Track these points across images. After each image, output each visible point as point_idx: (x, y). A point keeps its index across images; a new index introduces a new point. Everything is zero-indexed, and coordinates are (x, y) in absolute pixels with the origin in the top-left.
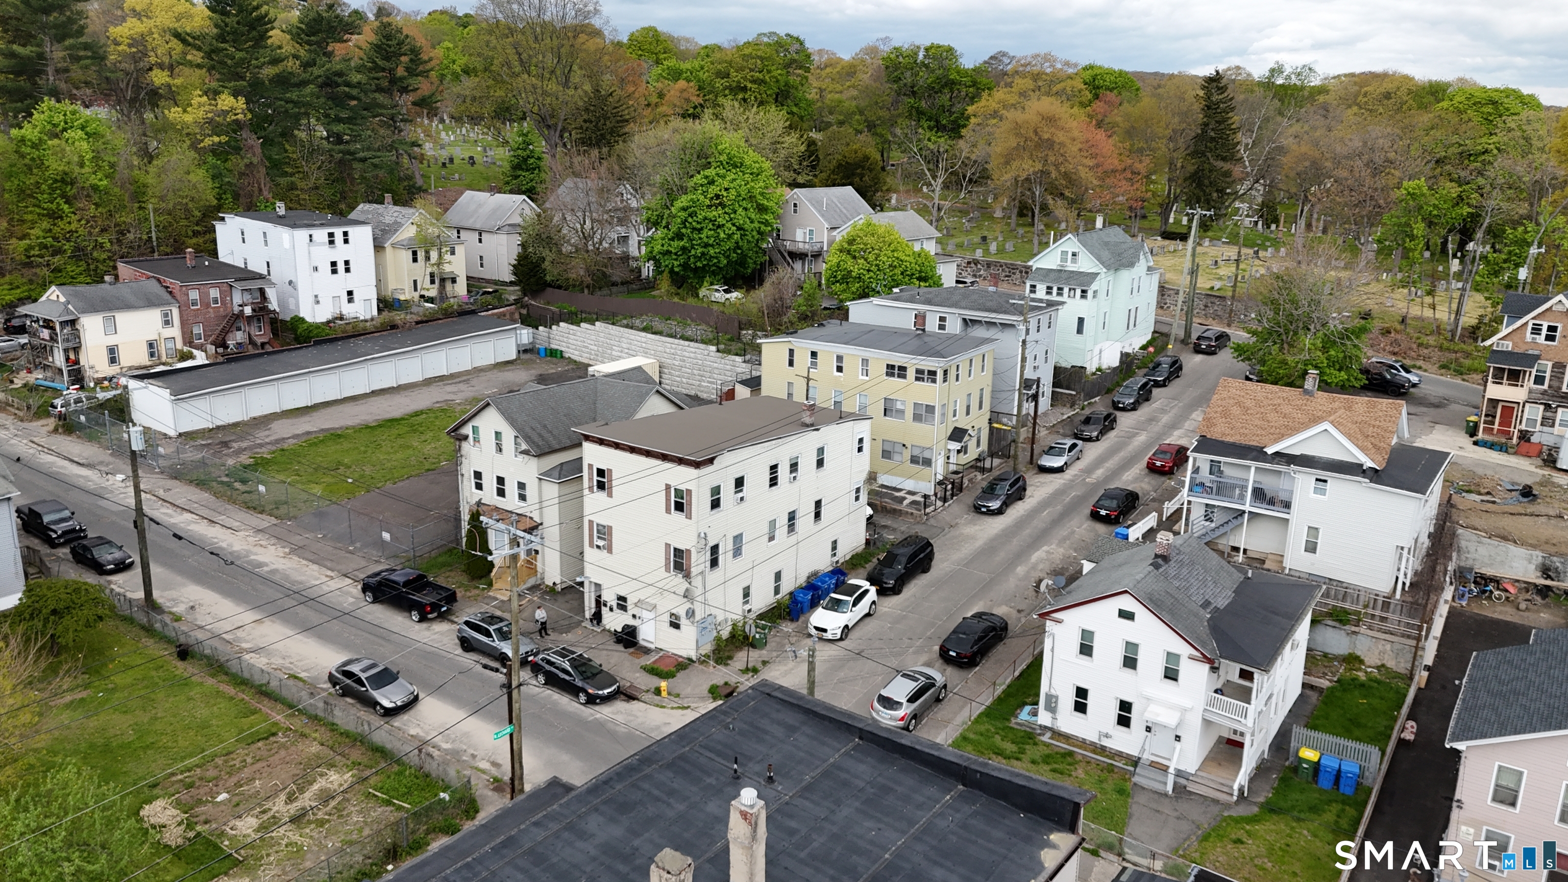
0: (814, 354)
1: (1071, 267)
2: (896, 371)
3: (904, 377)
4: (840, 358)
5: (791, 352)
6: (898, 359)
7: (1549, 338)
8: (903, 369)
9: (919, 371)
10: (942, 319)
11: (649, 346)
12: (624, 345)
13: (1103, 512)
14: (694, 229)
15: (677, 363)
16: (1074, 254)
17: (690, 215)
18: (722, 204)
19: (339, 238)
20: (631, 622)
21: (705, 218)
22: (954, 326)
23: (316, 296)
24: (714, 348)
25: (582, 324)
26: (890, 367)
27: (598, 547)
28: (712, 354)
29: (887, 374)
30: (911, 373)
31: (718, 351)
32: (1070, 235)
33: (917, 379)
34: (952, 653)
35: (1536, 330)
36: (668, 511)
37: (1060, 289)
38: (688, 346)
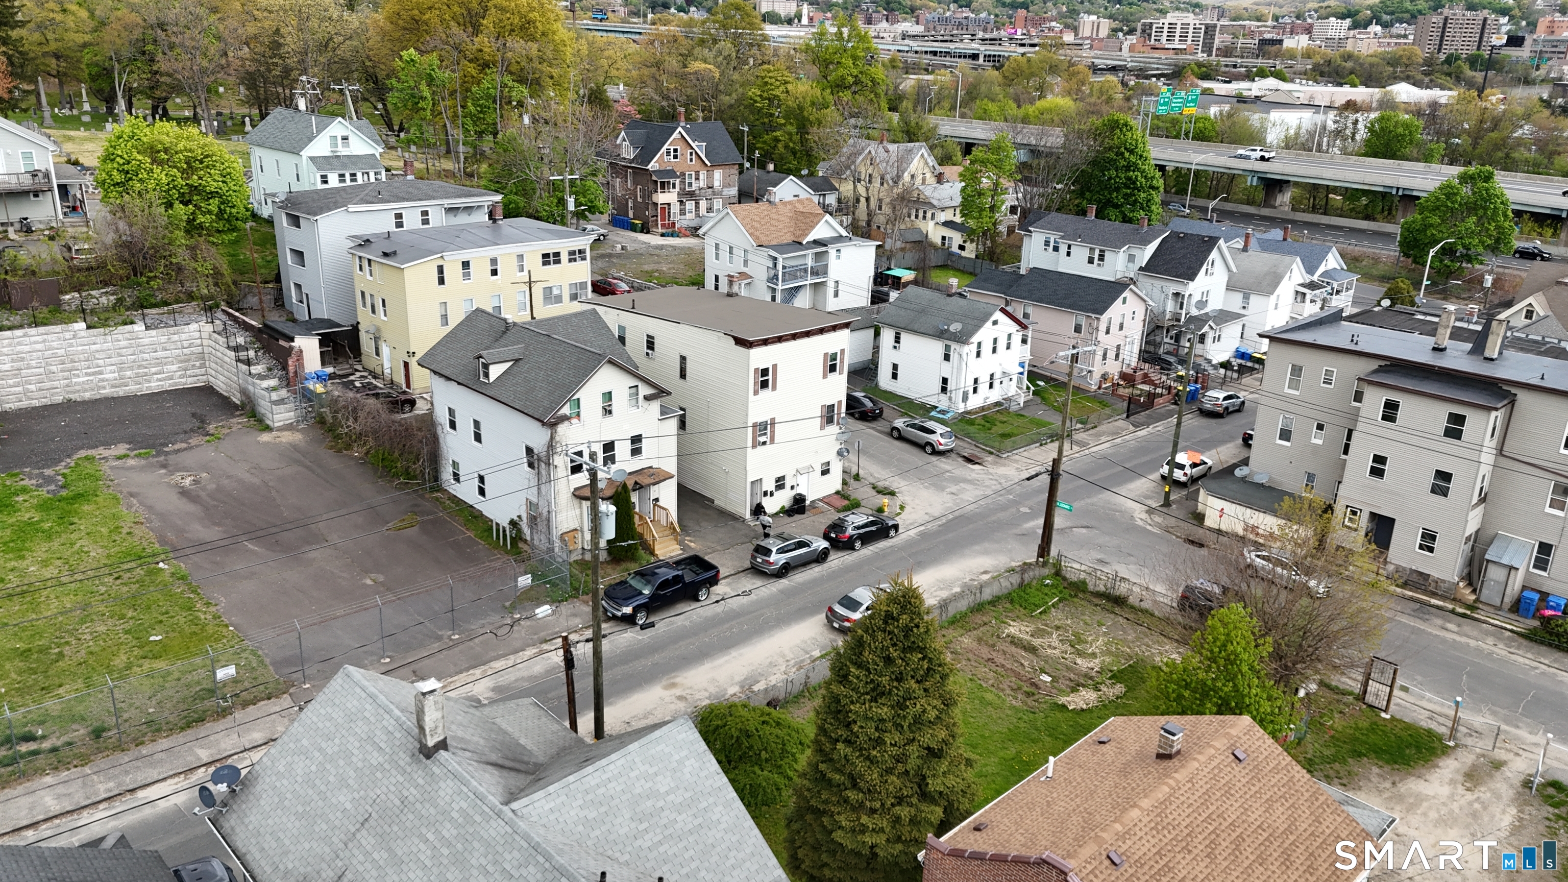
0: (466, 265)
1: (343, 151)
2: (552, 259)
3: (558, 262)
4: (494, 261)
5: (441, 269)
6: (550, 246)
7: (676, 157)
8: (557, 254)
9: (572, 253)
10: (425, 213)
16: (345, 138)
20: (794, 493)
22: (438, 218)
26: (546, 256)
27: (764, 443)
29: (544, 264)
30: (564, 257)
33: (570, 261)
35: (668, 153)
37: (353, 175)
38: (25, 336)
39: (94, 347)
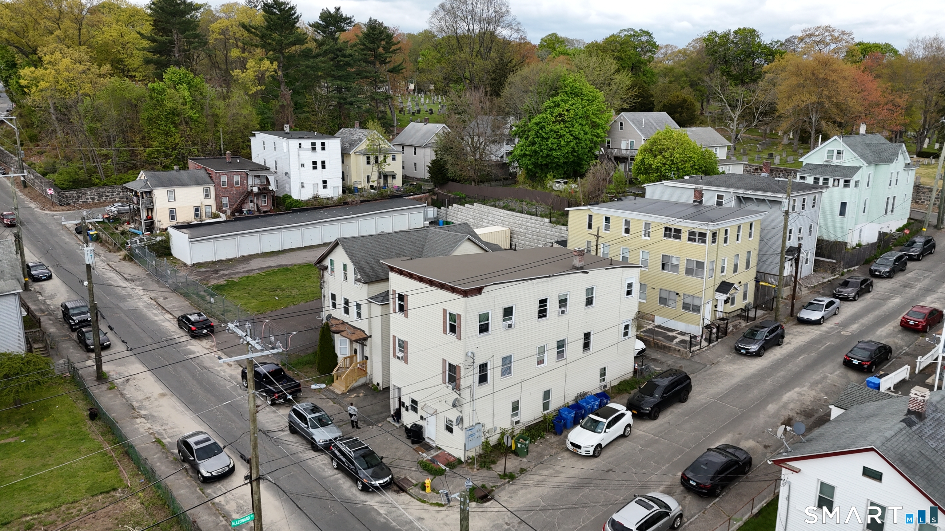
0: (607, 219)
1: (835, 161)
2: (672, 233)
3: (679, 237)
4: (627, 222)
5: (590, 217)
6: (674, 223)
8: (678, 231)
9: (692, 234)
10: (720, 197)
11: (505, 219)
12: (490, 219)
13: (855, 362)
14: (543, 138)
15: (522, 231)
16: (839, 152)
17: (541, 129)
18: (564, 121)
19: (319, 146)
20: (420, 423)
21: (551, 130)
22: (730, 202)
23: (302, 183)
24: (547, 220)
25: (467, 205)
26: (666, 229)
27: (399, 358)
28: (546, 224)
29: (665, 235)
30: (685, 235)
31: (550, 222)
32: (836, 137)
33: (690, 240)
34: (691, 482)
36: (445, 332)
37: (826, 180)
38: (531, 219)
39: (548, 232)
